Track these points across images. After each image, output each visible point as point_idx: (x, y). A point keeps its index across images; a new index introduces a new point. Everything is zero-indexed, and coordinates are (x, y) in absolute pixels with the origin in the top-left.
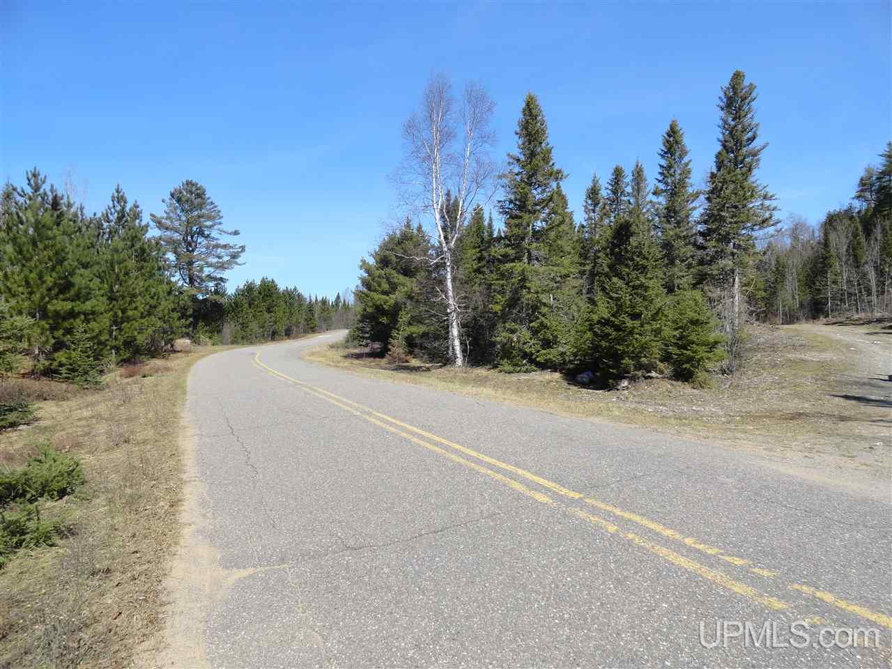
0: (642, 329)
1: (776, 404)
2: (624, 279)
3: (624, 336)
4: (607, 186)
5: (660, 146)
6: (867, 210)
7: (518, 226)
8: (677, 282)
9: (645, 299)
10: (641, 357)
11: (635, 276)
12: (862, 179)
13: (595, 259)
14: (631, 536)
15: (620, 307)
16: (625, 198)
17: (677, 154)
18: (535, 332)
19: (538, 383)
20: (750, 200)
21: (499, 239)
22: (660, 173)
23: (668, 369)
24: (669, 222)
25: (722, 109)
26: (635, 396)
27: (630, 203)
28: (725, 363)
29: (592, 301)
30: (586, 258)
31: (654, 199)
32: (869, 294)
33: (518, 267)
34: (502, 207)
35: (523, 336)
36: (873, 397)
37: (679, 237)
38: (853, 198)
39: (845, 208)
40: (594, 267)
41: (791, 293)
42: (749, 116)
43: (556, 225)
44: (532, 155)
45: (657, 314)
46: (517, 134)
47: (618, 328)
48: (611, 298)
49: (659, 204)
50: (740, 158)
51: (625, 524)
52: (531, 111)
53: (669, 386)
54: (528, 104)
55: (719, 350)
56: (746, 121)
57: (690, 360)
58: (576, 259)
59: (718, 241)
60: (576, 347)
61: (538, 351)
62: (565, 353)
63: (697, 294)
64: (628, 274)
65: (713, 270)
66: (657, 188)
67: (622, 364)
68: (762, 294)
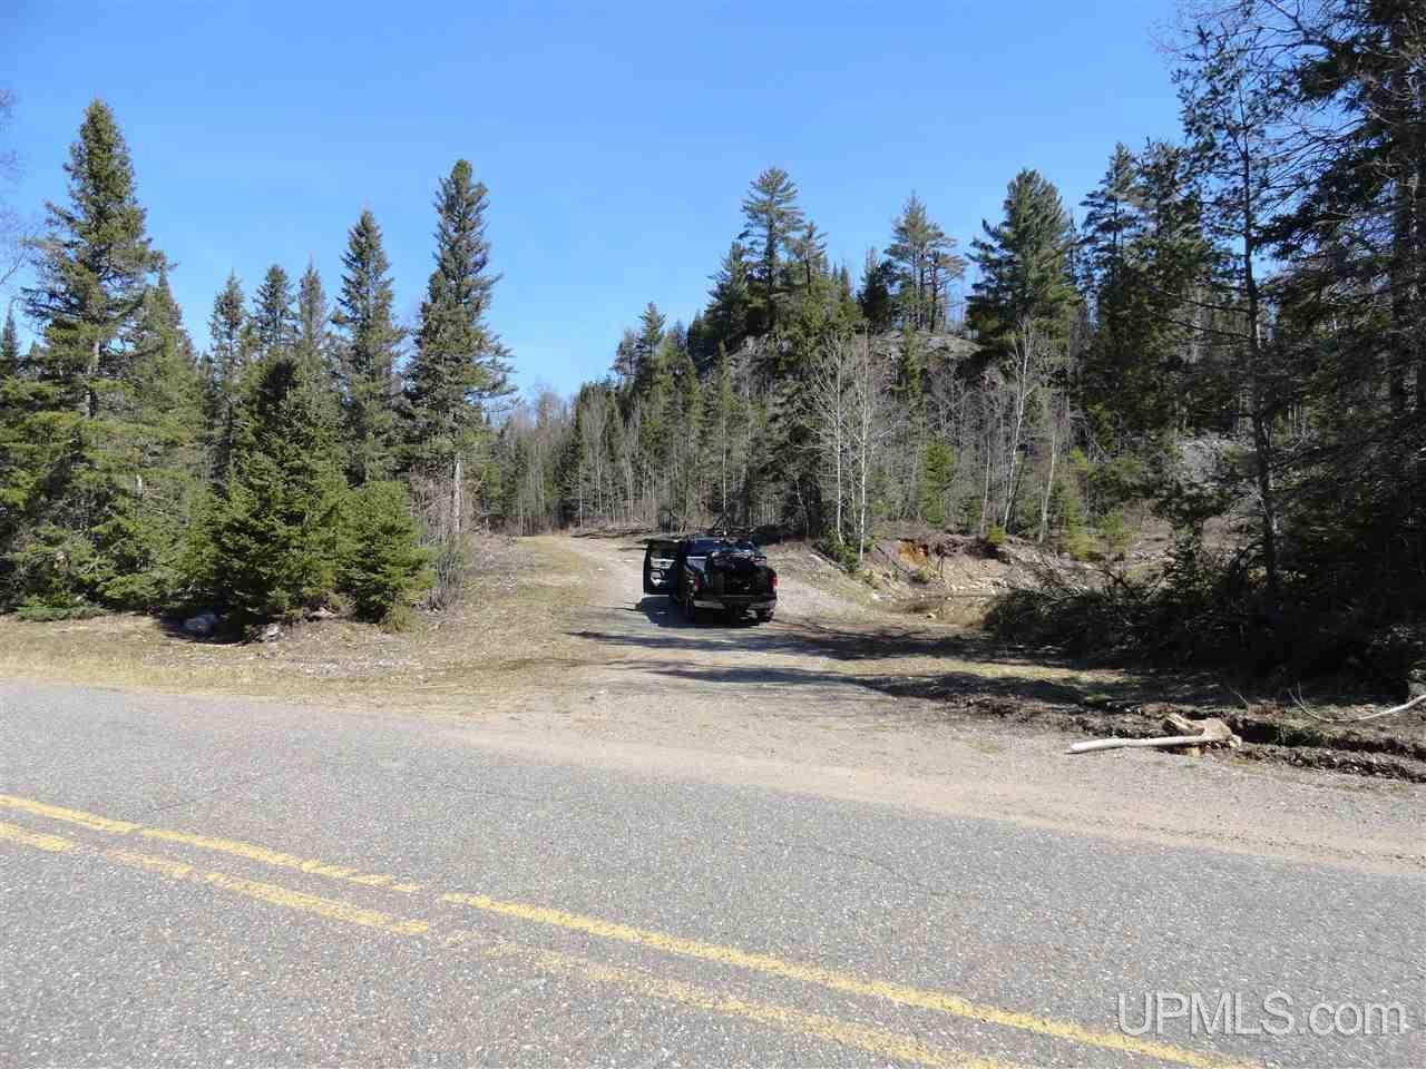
0: (305, 539)
1: (497, 648)
2: (275, 457)
3: (274, 551)
4: (257, 296)
5: (343, 247)
6: (627, 386)
7: (71, 342)
8: (368, 466)
9: (309, 490)
10: (301, 586)
11: (294, 452)
12: (621, 346)
13: (231, 419)
14: (211, 878)
15: (267, 503)
16: (289, 323)
17: (372, 265)
18: (102, 544)
19: (104, 637)
20: (477, 352)
21: (28, 362)
22: (344, 290)
23: (346, 604)
24: (358, 371)
25: (440, 211)
26: (289, 650)
27: (296, 331)
28: (436, 592)
29: (219, 491)
30: (214, 416)
31: (335, 330)
32: (626, 498)
33: (65, 420)
34: (32, 302)
35: (75, 550)
36: (615, 633)
37: (372, 396)
38: (611, 369)
39: (602, 381)
40: (228, 432)
41: (535, 491)
42: (478, 229)
43: (149, 351)
44: (101, 215)
45: (329, 514)
46: (68, 169)
47: (262, 538)
48: (251, 486)
49: (342, 339)
50: (464, 289)
51: (207, 858)
52: (98, 136)
53: (348, 631)
54: (93, 120)
55: (427, 572)
56: (474, 235)
57: (380, 588)
58: (197, 414)
59: (431, 407)
60: (187, 571)
61: (109, 579)
62: (164, 581)
63: (396, 487)
64: (282, 448)
65: (423, 451)
66: (339, 313)
67: (269, 597)
68: (497, 491)
